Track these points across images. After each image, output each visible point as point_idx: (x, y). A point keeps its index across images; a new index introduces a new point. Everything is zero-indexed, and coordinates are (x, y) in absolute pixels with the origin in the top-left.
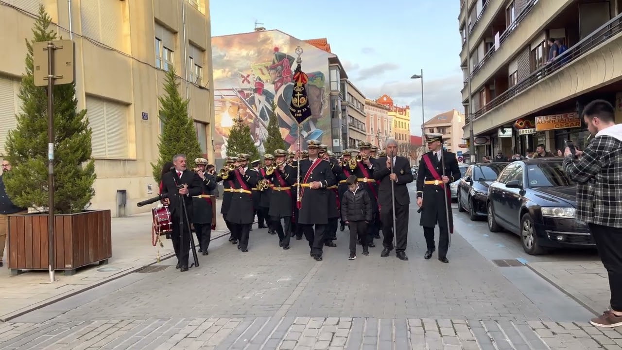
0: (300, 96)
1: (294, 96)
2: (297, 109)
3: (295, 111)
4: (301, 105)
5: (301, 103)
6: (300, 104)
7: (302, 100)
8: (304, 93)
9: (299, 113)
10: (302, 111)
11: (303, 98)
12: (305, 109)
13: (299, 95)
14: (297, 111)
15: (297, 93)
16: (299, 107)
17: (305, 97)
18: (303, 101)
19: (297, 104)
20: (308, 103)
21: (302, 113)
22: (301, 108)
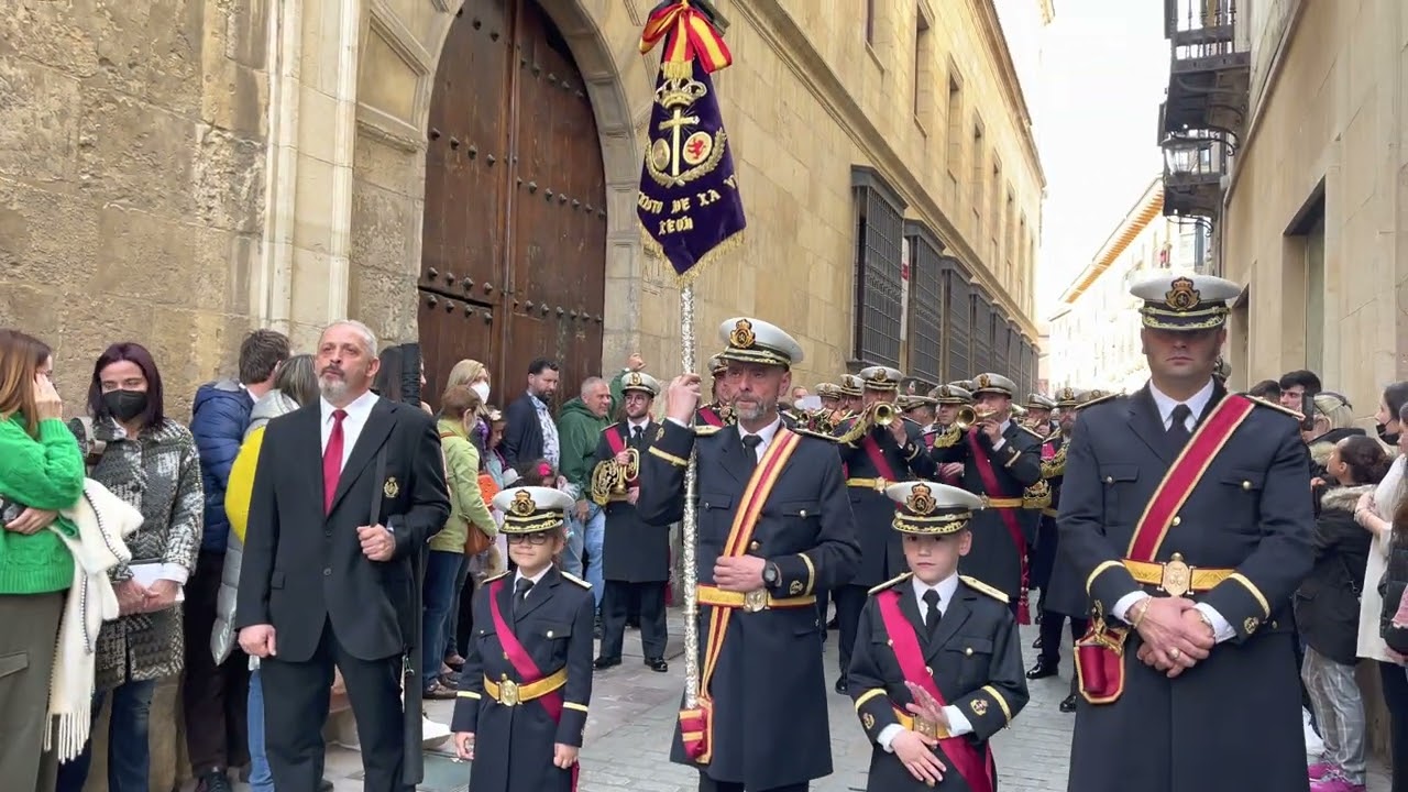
0: (683, 128)
1: (656, 134)
2: (667, 194)
3: (658, 206)
4: (690, 175)
5: (689, 158)
6: (684, 166)
7: (698, 146)
8: (706, 112)
9: (681, 214)
10: (695, 202)
11: (702, 136)
12: (715, 195)
13: (677, 121)
14: (668, 207)
15: (670, 117)
16: (681, 183)
17: (712, 135)
18: (701, 153)
19: (668, 170)
20: (724, 166)
21: (695, 211)
22: (691, 189)
